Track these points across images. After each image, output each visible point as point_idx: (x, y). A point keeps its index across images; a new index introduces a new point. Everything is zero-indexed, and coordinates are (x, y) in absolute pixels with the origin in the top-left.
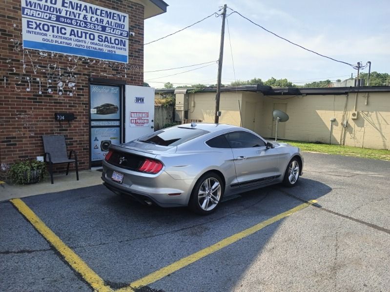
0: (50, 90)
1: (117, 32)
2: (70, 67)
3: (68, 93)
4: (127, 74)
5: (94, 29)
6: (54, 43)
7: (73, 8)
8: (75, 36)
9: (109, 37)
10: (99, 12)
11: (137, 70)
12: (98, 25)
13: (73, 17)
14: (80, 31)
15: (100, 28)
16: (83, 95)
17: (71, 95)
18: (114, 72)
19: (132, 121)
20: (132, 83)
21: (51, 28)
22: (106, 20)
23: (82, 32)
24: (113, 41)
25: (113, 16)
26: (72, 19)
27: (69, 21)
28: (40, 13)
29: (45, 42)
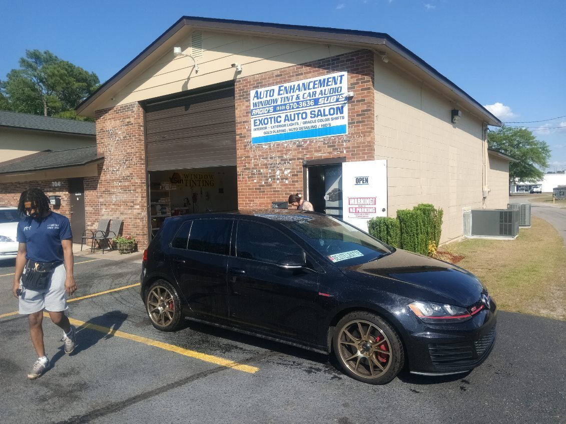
0: (270, 180)
1: (332, 99)
2: (286, 154)
3: (284, 180)
4: (346, 148)
5: (306, 106)
6: (272, 134)
7: (287, 93)
8: (289, 121)
9: (322, 109)
10: (311, 85)
11: (361, 139)
12: (310, 100)
13: (287, 102)
14: (292, 113)
15: (312, 103)
16: (297, 181)
17: (287, 182)
18: (331, 149)
19: (351, 210)
20: (354, 158)
21: (269, 120)
22: (318, 90)
23: (294, 114)
24: (327, 113)
25: (328, 82)
26: (285, 105)
27: (283, 107)
28: (262, 109)
29: (266, 135)
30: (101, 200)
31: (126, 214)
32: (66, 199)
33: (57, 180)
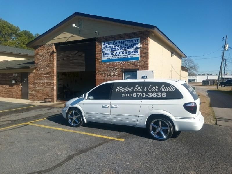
0: (109, 76)
1: (134, 47)
2: (116, 66)
3: (115, 76)
4: (139, 65)
5: (124, 49)
7: (117, 44)
8: (117, 54)
9: (130, 51)
10: (126, 42)
11: (144, 62)
12: (126, 47)
14: (119, 52)
18: (133, 66)
20: (142, 69)
21: (109, 54)
22: (129, 44)
25: (133, 41)
26: (116, 48)
28: (106, 49)
29: (108, 59)
30: (36, 82)
31: (47, 87)
32: (19, 81)
33: (15, 73)
